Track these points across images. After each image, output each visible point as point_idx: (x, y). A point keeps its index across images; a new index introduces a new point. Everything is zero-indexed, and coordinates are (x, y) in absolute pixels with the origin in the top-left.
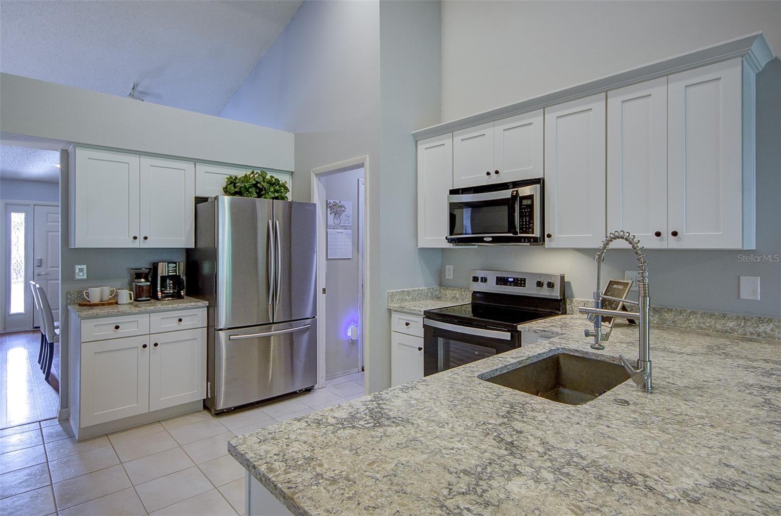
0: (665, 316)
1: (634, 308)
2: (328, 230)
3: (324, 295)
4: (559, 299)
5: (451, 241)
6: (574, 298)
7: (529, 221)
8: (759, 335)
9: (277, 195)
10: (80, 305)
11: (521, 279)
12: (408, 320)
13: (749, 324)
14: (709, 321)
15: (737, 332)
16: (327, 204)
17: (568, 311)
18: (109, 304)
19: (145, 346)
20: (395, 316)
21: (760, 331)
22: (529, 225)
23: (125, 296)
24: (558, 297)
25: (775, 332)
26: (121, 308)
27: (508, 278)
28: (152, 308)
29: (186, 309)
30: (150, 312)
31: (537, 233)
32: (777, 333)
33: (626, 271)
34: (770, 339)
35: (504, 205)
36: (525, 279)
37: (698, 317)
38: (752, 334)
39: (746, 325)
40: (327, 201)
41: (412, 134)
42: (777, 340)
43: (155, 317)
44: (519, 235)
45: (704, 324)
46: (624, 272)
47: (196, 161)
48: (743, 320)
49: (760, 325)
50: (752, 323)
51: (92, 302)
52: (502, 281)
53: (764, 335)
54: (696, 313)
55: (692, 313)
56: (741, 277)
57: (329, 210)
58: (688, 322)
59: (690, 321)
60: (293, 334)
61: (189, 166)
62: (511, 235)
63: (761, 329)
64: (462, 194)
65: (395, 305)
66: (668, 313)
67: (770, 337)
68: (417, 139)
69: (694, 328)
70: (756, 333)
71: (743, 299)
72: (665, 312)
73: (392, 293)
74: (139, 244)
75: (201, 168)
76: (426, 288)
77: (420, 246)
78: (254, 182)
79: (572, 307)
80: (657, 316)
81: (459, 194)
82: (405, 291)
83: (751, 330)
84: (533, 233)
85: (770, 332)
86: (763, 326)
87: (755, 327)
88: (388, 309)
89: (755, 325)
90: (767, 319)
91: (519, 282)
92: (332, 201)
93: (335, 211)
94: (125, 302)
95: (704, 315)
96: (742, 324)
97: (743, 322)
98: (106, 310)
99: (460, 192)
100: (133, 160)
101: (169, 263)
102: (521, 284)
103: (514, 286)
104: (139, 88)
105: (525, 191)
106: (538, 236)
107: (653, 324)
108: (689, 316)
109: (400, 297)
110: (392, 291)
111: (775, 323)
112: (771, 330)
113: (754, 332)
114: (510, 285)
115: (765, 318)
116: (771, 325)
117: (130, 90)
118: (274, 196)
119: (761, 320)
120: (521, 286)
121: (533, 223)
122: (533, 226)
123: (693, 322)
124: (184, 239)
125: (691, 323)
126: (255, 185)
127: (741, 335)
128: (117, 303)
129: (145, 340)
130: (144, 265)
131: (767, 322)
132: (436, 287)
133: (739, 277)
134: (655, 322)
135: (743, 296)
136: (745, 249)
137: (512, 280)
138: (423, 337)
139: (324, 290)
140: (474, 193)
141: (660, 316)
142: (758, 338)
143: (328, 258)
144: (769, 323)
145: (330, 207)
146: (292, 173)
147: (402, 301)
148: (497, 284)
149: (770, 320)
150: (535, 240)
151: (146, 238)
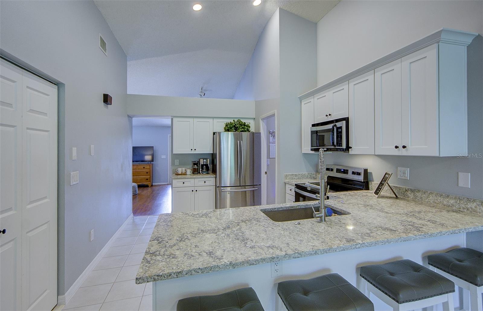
0: (417, 194)
1: (401, 189)
2: (270, 144)
3: (266, 175)
4: (363, 181)
5: (312, 150)
6: (373, 181)
7: (340, 140)
8: (468, 210)
9: (243, 129)
10: (176, 174)
11: (347, 170)
12: (291, 188)
13: (462, 202)
14: (440, 198)
15: (455, 207)
16: (269, 132)
17: (370, 189)
18: (184, 174)
19: (193, 191)
20: (287, 186)
21: (468, 207)
22: (340, 142)
23: (189, 172)
24: (362, 180)
25: (477, 208)
26: (188, 176)
27: (341, 169)
28: (195, 176)
29: (207, 178)
30: (194, 178)
31: (344, 146)
32: (478, 209)
33: (398, 168)
34: (474, 212)
35: (330, 132)
36: (348, 170)
37: (434, 196)
38: (464, 208)
39: (460, 203)
40: (269, 131)
41: (299, 97)
42: (478, 213)
43: (197, 180)
44: (337, 147)
45: (437, 200)
46: (397, 167)
47: (213, 118)
48: (459, 200)
49: (468, 203)
50: (463, 201)
51: (179, 173)
52: (338, 171)
53: (471, 210)
54: (433, 194)
55: (431, 193)
56: (459, 173)
57: (270, 135)
58: (428, 198)
59: (430, 198)
60: (255, 191)
61: (211, 120)
62: (333, 147)
63: (469, 206)
64: (317, 126)
65: (287, 181)
66: (418, 193)
67: (474, 211)
68: (301, 99)
69: (432, 202)
70: (466, 208)
71: (460, 187)
72: (417, 192)
73: (286, 175)
74: (193, 152)
75: (215, 120)
76: (307, 173)
77: (303, 152)
78: (234, 125)
79: (372, 186)
80: (413, 194)
81: (315, 126)
82: (294, 174)
83: (463, 206)
84: (342, 146)
85: (474, 208)
86: (470, 204)
87: (465, 204)
88: (285, 183)
89: (466, 203)
90: (472, 200)
91: (345, 172)
92: (272, 131)
93: (273, 135)
94: (189, 174)
95: (437, 195)
96: (458, 202)
97: (458, 201)
98: (183, 176)
99: (316, 125)
100: (191, 120)
101: (204, 159)
102: (346, 172)
103: (343, 173)
104: (203, 89)
105: (338, 124)
106: (344, 148)
107: (411, 198)
108: (429, 195)
109: (291, 177)
110: (286, 174)
111: (477, 203)
112: (475, 207)
113: (465, 207)
114: (342, 173)
115: (471, 199)
116: (475, 204)
117: (200, 90)
118: (242, 130)
119: (469, 200)
120: (346, 174)
121: (342, 141)
122: (342, 142)
123: (431, 199)
124: (209, 150)
125: (430, 199)
126: (235, 126)
127: (457, 209)
128: (186, 174)
129: (193, 189)
130: (196, 160)
131: (472, 202)
132: (314, 172)
133: (458, 173)
134: (412, 198)
135: (459, 185)
136: (441, 156)
137: (343, 170)
138: (294, 196)
139: (266, 173)
140: (321, 126)
141: (414, 194)
142: (467, 211)
143: (270, 157)
144: (474, 203)
145: (271, 133)
146: (255, 118)
147: (292, 179)
148: (336, 172)
149: (474, 201)
150: (343, 150)
151: (195, 150)
